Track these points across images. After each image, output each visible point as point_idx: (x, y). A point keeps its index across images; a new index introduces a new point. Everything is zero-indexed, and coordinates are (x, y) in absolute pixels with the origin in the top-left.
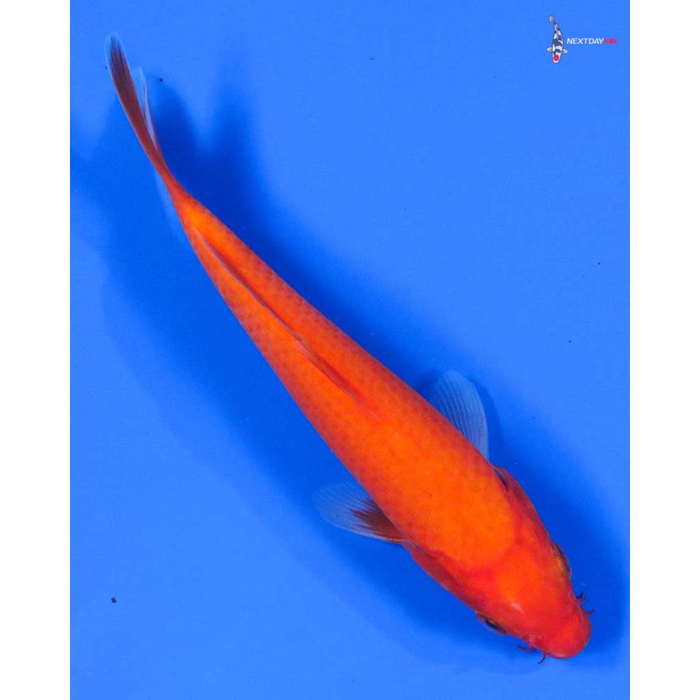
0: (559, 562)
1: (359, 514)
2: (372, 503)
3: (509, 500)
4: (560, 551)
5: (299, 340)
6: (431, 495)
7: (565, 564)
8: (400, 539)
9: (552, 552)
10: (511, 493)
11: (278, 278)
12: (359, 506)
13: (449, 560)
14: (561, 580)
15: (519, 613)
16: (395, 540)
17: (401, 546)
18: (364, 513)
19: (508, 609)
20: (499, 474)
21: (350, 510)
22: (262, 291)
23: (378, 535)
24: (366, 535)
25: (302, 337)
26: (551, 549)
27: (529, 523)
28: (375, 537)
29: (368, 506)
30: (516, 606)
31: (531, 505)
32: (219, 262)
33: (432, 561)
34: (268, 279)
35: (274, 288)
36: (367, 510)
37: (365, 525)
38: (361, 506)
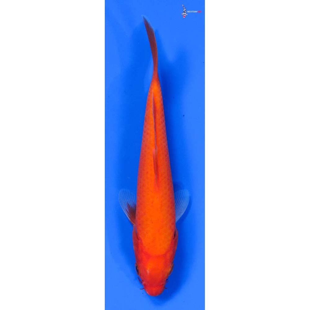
0: (170, 270)
1: (129, 206)
2: (135, 206)
3: (172, 242)
4: (173, 267)
5: (156, 149)
6: (153, 223)
7: (171, 272)
8: (134, 223)
9: (171, 265)
10: (174, 240)
11: (165, 125)
12: (131, 203)
13: (142, 244)
14: (166, 275)
15: (147, 273)
16: (132, 222)
17: (133, 225)
18: (130, 207)
19: (145, 270)
20: (175, 232)
21: (127, 202)
22: (157, 125)
23: (128, 216)
24: (125, 213)
25: (157, 148)
26: (171, 264)
27: (171, 252)
28: (127, 216)
29: (133, 206)
30: (148, 271)
31: (176, 248)
32: (152, 106)
33: (137, 239)
34: (162, 123)
35: (161, 127)
36: (132, 207)
37: (127, 210)
38: (131, 204)
